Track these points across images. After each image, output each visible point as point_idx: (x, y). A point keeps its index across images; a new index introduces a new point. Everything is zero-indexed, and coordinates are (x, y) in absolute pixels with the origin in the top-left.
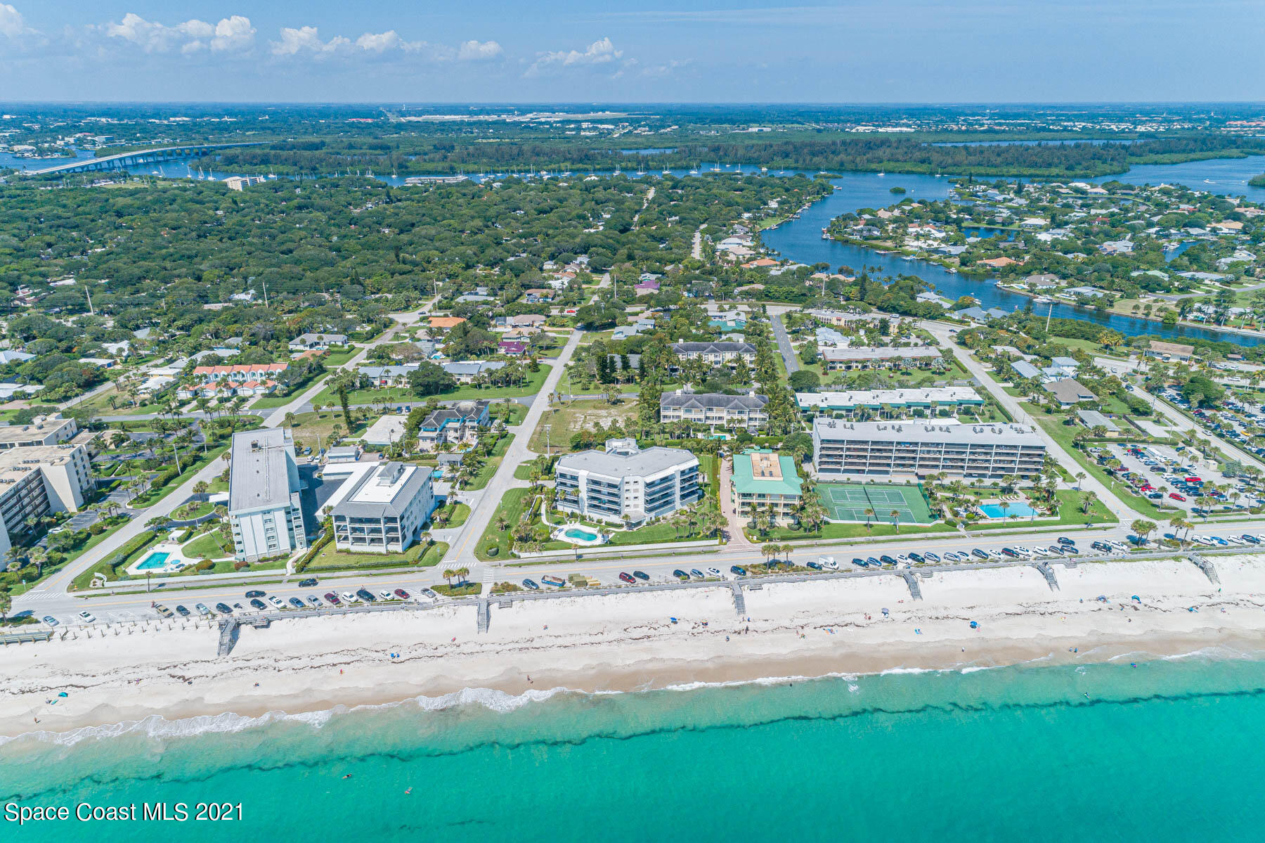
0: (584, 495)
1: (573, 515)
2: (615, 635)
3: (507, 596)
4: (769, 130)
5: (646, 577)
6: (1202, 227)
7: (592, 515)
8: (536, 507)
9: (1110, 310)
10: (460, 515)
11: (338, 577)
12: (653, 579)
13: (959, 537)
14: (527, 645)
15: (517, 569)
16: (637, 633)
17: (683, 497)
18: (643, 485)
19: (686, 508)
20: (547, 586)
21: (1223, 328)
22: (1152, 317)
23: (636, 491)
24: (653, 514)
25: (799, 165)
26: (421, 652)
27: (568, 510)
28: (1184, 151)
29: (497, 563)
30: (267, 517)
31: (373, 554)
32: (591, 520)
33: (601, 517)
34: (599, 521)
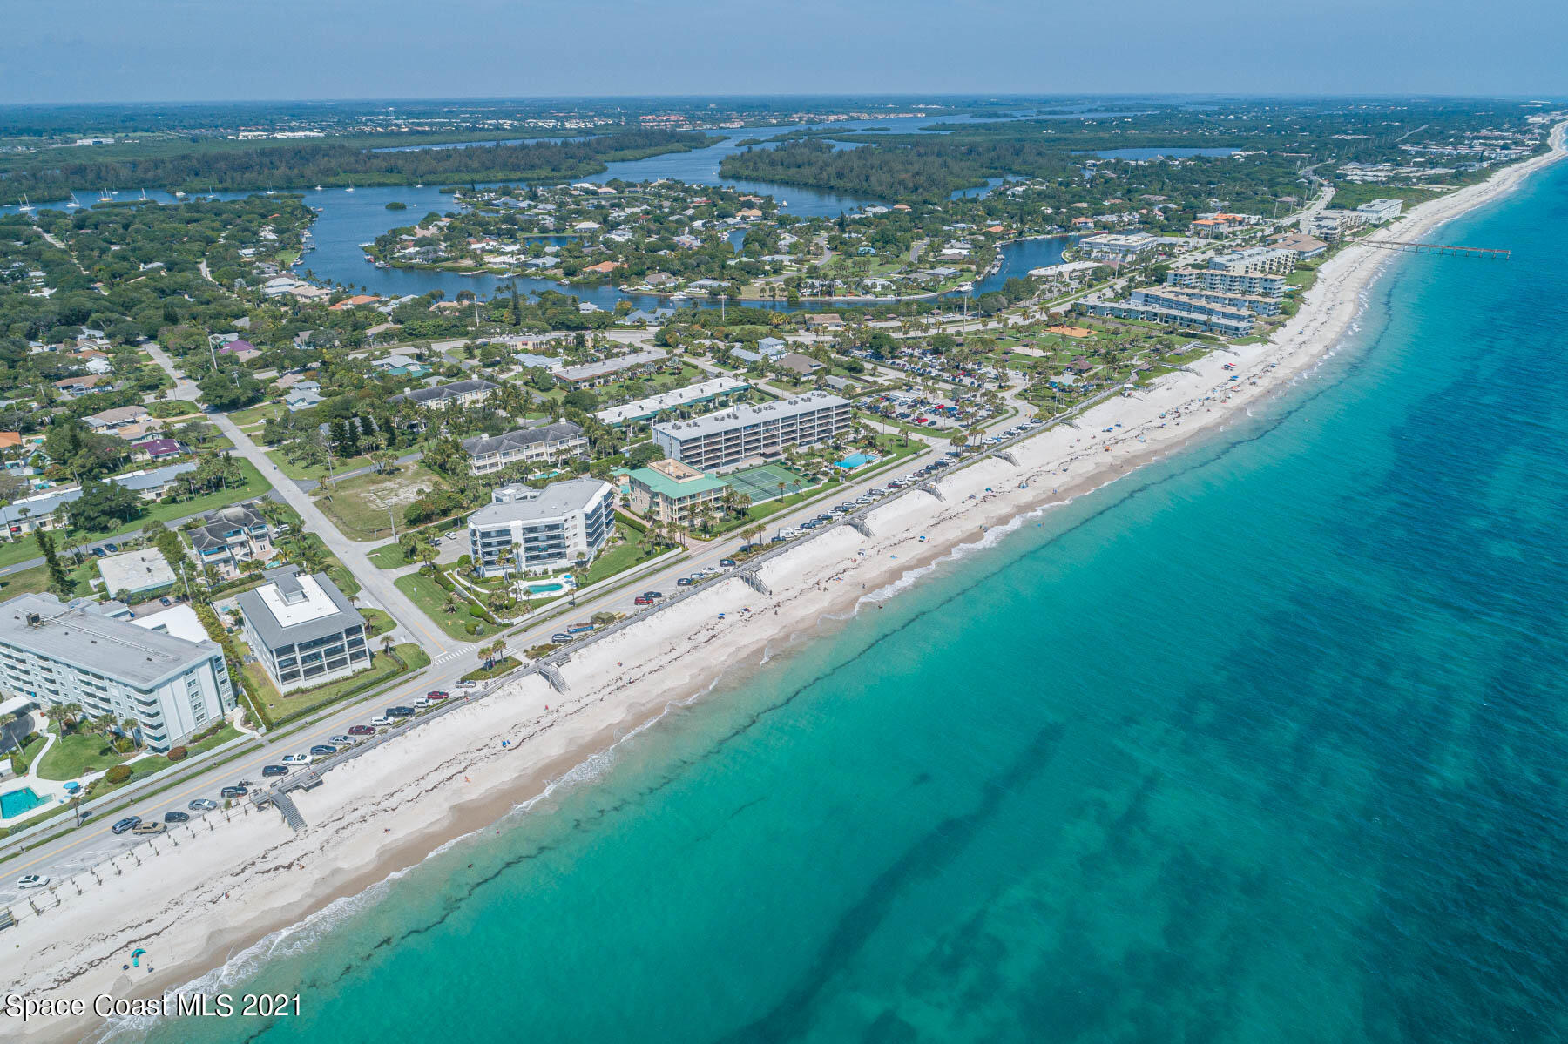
0: (520, 548)
1: (510, 576)
2: (686, 646)
3: (553, 655)
4: (111, 141)
5: (658, 595)
6: (734, 217)
7: (532, 569)
8: (459, 582)
9: (740, 297)
11: (331, 715)
12: (666, 595)
13: (844, 490)
14: (621, 683)
15: (527, 633)
16: (703, 636)
18: (582, 518)
20: (579, 633)
21: (834, 299)
22: (777, 298)
23: (575, 527)
25: (228, 184)
26: (525, 732)
28: (637, 147)
29: (495, 637)
30: (190, 678)
31: (337, 681)
32: (535, 573)
33: (545, 567)
34: (546, 572)
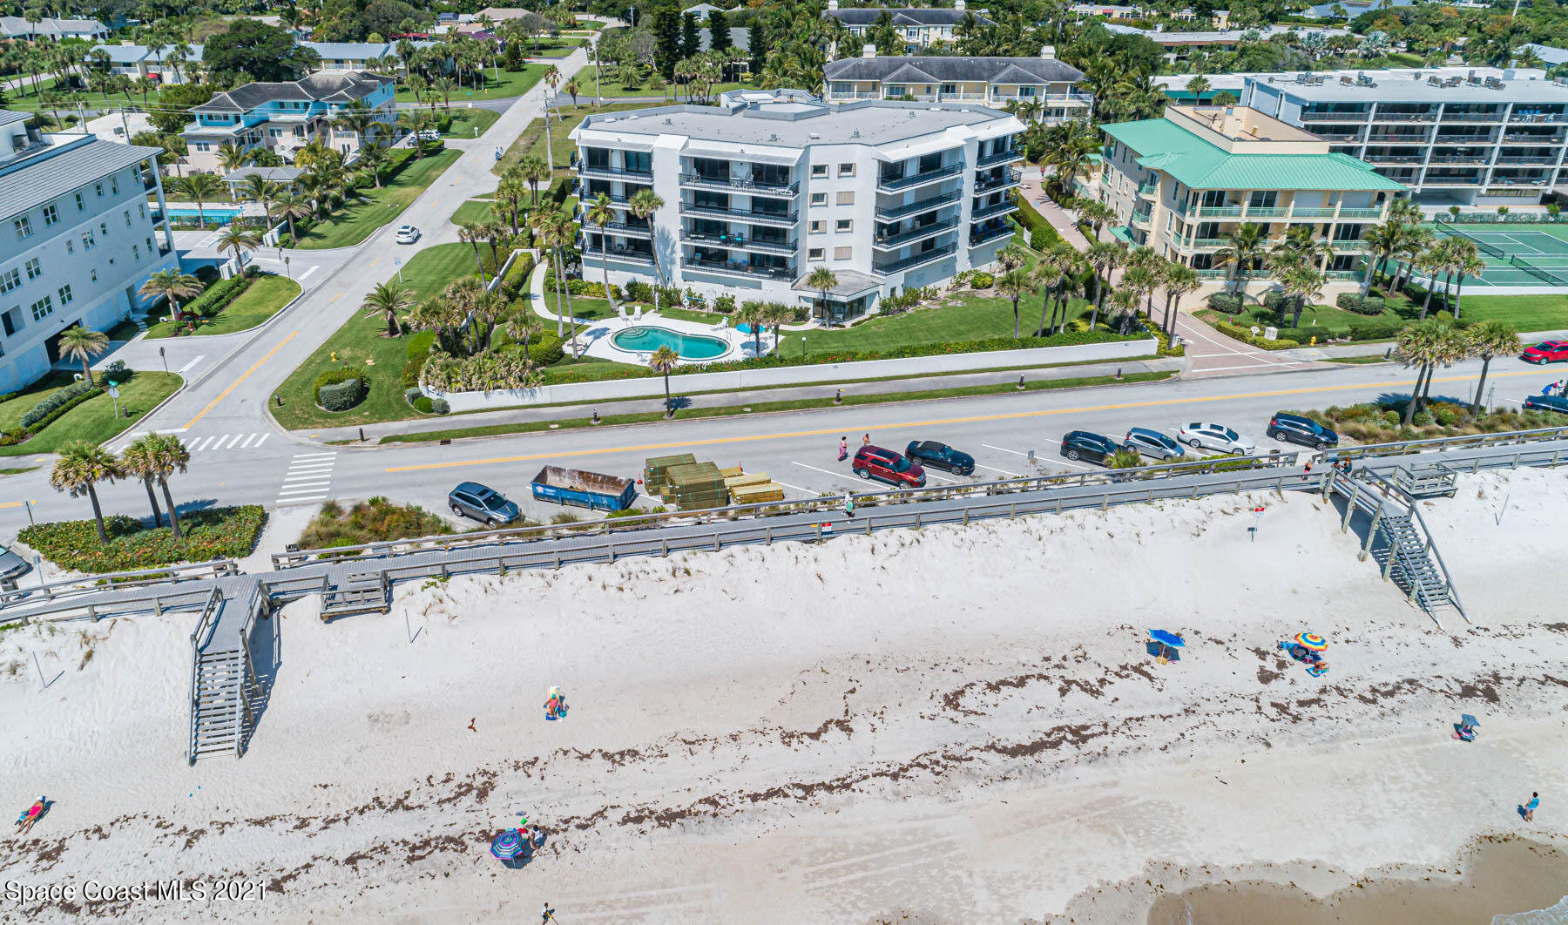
0: (670, 220)
1: (636, 294)
3: (371, 560)
5: (962, 463)
7: (698, 288)
8: (513, 274)
10: (259, 302)
14: (458, 819)
15: (436, 449)
17: (977, 235)
18: (874, 172)
19: (992, 268)
20: (557, 509)
23: (845, 199)
24: (898, 279)
27: (620, 279)
29: (351, 431)
32: (697, 302)
33: (731, 292)
34: (724, 307)
